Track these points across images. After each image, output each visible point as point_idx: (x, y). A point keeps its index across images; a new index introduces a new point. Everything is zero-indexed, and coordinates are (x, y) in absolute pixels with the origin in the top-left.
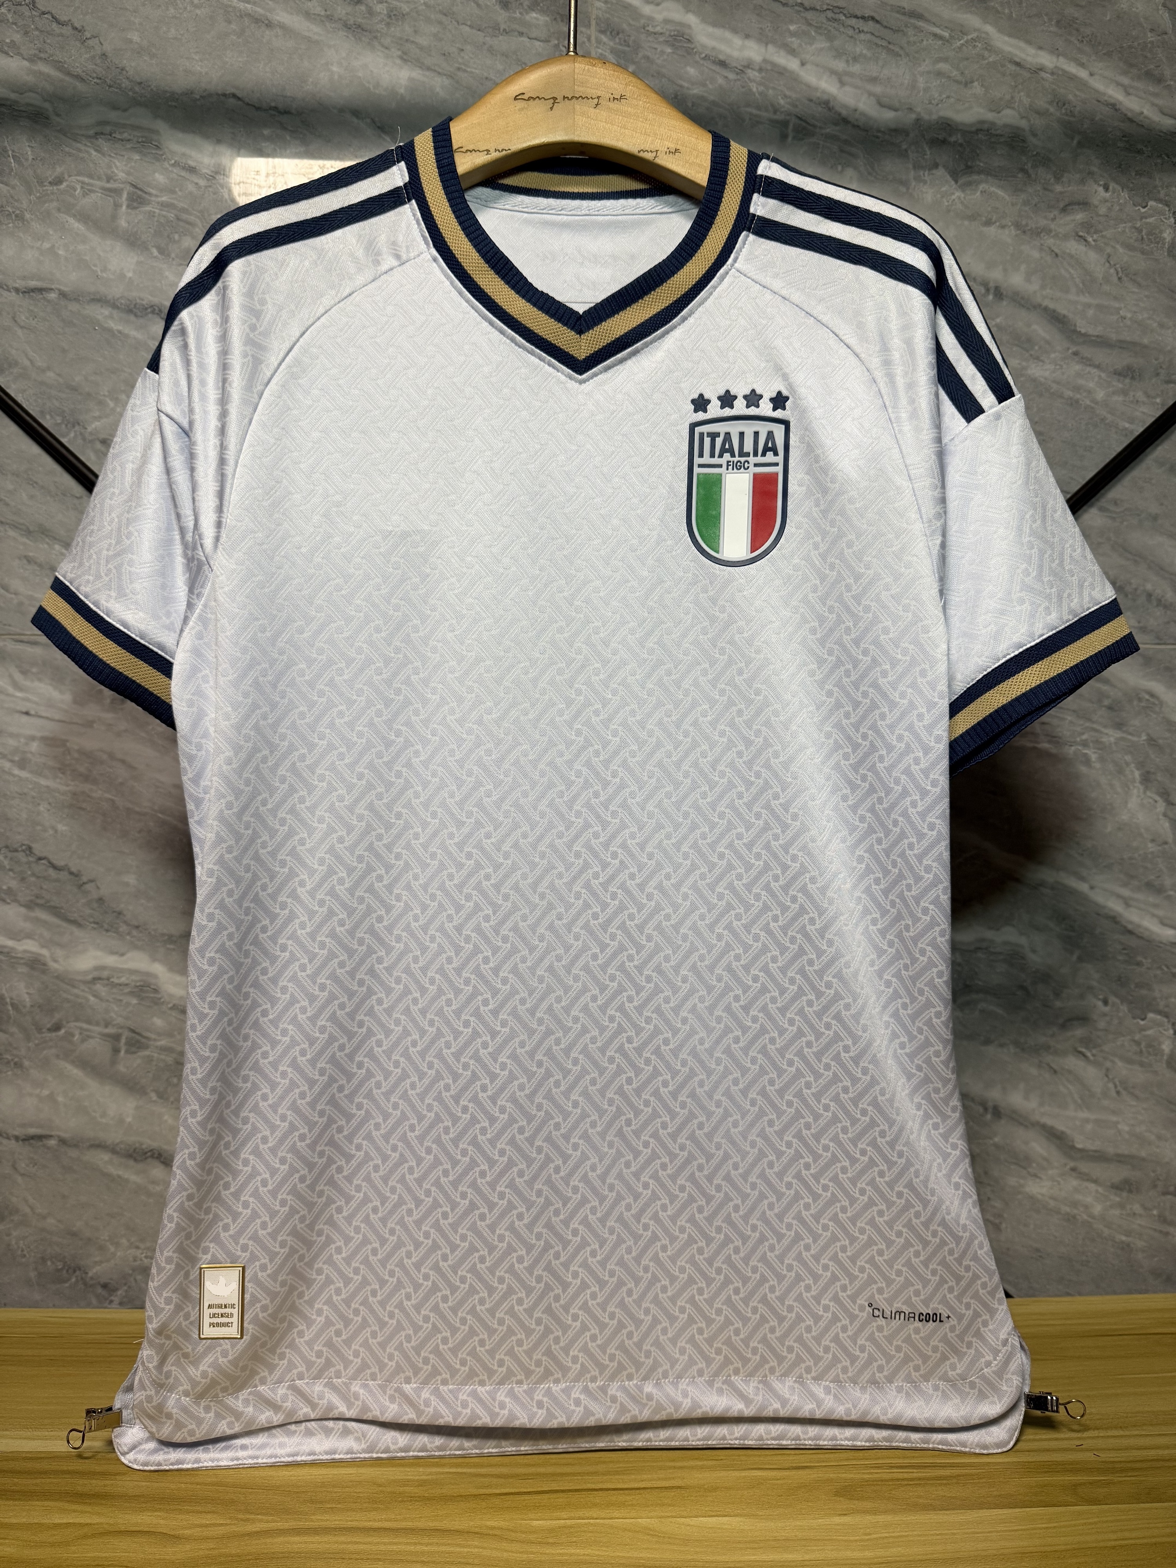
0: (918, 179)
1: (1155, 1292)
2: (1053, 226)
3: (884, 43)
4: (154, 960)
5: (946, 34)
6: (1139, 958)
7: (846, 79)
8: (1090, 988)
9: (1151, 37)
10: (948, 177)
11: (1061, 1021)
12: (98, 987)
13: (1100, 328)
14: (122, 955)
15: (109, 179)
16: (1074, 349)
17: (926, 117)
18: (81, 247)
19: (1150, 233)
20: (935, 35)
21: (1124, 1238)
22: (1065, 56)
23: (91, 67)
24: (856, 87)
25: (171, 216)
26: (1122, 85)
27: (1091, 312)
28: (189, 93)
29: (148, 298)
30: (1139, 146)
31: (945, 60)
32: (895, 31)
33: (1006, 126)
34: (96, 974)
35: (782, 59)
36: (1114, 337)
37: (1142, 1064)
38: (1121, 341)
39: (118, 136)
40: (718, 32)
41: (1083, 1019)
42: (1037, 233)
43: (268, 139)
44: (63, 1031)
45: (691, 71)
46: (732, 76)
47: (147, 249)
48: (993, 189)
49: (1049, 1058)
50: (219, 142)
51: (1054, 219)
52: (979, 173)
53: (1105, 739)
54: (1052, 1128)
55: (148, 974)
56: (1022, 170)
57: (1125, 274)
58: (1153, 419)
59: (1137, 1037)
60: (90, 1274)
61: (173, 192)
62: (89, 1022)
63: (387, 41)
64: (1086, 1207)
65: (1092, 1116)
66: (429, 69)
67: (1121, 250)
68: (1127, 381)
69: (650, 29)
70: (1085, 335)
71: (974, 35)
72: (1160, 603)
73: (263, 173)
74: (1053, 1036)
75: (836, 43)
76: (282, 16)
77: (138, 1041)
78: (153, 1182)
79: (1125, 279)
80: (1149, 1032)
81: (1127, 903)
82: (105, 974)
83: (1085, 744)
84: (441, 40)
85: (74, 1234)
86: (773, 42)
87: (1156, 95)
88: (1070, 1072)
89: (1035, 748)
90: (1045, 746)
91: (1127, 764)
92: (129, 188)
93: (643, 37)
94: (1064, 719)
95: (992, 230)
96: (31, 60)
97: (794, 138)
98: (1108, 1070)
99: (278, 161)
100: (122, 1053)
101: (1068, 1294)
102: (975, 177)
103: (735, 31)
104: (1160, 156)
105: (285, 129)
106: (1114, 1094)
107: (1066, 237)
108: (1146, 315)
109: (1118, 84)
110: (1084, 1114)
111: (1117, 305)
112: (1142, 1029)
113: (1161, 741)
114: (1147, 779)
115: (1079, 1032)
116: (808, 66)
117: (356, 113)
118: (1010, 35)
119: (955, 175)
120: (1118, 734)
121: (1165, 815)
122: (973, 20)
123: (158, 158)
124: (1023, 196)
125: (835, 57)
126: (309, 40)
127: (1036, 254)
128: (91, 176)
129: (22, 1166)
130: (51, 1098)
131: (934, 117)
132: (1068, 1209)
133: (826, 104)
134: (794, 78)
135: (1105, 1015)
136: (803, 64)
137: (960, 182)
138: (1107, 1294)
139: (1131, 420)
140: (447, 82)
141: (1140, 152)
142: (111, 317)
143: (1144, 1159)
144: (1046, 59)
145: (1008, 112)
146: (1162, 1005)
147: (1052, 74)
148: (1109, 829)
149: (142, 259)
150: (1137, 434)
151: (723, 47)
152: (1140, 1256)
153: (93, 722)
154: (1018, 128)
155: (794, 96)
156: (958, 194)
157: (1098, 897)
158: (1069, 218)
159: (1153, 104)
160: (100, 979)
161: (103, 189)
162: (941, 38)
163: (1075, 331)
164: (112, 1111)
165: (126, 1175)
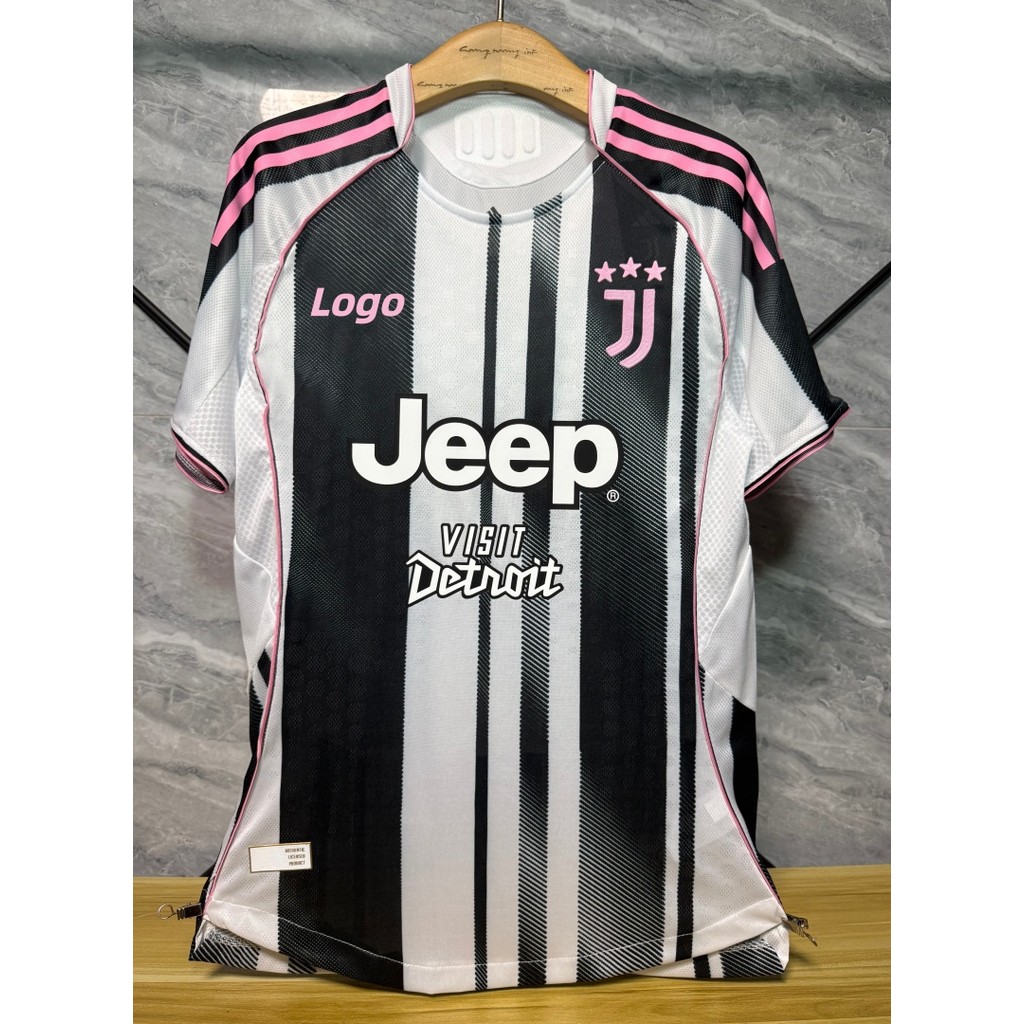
0: (717, 111)
1: (870, 863)
2: (807, 144)
3: (695, 18)
4: (193, 638)
5: (737, 13)
6: (862, 639)
7: (670, 42)
8: (829, 659)
9: (874, 18)
10: (737, 110)
11: (808, 681)
12: (155, 656)
13: (839, 214)
14: (171, 634)
15: (165, 103)
16: (821, 227)
17: (723, 69)
18: (146, 149)
19: (872, 150)
20: (729, 14)
21: (849, 827)
22: (817, 30)
23: (153, 25)
24: (676, 48)
25: (208, 129)
26: (854, 50)
27: (832, 203)
28: (220, 44)
29: (191, 184)
30: (866, 91)
31: (736, 30)
32: (703, 10)
33: (776, 76)
34: (153, 647)
35: (626, 28)
36: (848, 219)
37: (863, 710)
38: (853, 223)
39: (171, 72)
40: (583, 9)
41: (823, 679)
42: (797, 148)
43: (275, 77)
45: (565, 35)
46: (592, 39)
47: (191, 150)
48: (767, 118)
49: (800, 706)
50: (241, 78)
51: (808, 140)
52: (758, 107)
53: (840, 491)
54: (802, 753)
55: (189, 647)
56: (788, 106)
57: (856, 177)
58: (872, 276)
59: (860, 692)
60: (149, 852)
61: (209, 112)
62: (148, 680)
63: (357, 11)
64: (825, 806)
65: (829, 745)
66: (385, 30)
67: (853, 161)
68: (856, 249)
69: (536, 5)
70: (828, 218)
71: (756, 14)
72: (877, 398)
73: (271, 101)
74: (803, 691)
75: (663, 18)
77: (182, 694)
78: (193, 790)
79: (855, 180)
80: (868, 689)
81: (854, 601)
82: (160, 647)
83: (826, 494)
84: (394, 10)
86: (620, 16)
87: (877, 57)
88: (814, 715)
89: (792, 497)
90: (800, 495)
91: (855, 508)
92: (179, 109)
93: (532, 11)
94: (812, 477)
95: (766, 147)
97: (634, 81)
98: (840, 714)
99: (281, 91)
100: (171, 701)
101: (812, 865)
102: (755, 110)
103: (594, 8)
104: (879, 98)
105: (286, 70)
106: (843, 729)
107: (816, 152)
108: (869, 205)
109: (852, 49)
110: (823, 744)
111: (850, 198)
112: (863, 686)
113: (877, 493)
114: (867, 518)
115: (821, 688)
116: (644, 33)
117: (335, 59)
118: (780, 15)
119: (742, 108)
120: (849, 488)
121: (879, 542)
122: (755, 4)
123: (199, 89)
124: (788, 123)
125: (662, 27)
126: (303, 9)
127: (796, 163)
128: (153, 101)
131: (729, 69)
132: (812, 808)
133: (656, 59)
134: (635, 41)
135: (838, 677)
136: (640, 31)
137: (746, 113)
138: (838, 864)
139: (859, 276)
140: (397, 39)
141: (866, 95)
142: (166, 197)
143: (862, 774)
144: (804, 32)
145: (778, 66)
146: (876, 670)
147: (808, 41)
148: (842, 552)
149: (187, 157)
150: (862, 285)
151: (586, 19)
152: (860, 839)
153: (152, 475)
154: (785, 78)
155: (634, 53)
156: (744, 121)
157: (834, 598)
158: (819, 139)
159: (875, 63)
160: (156, 650)
161: (160, 109)
162: (734, 15)
163: (822, 216)
164: (164, 741)
165: (173, 785)
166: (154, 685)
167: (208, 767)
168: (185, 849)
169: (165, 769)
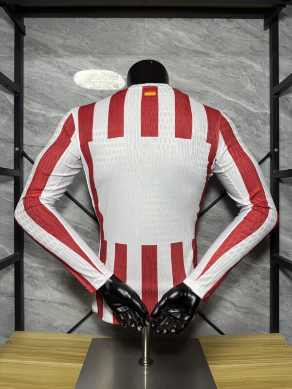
8: (240, 276)
9: (252, 95)
11: (234, 282)
19: (252, 132)
21: (246, 323)
22: (236, 98)
32: (203, 95)
37: (250, 290)
41: (238, 281)
44: (49, 282)
49: (232, 289)
54: (232, 302)
59: (249, 285)
60: (54, 326)
64: (239, 317)
65: (240, 300)
67: (246, 136)
71: (218, 95)
74: (232, 284)
76: (88, 96)
77: (62, 284)
78: (65, 309)
85: (51, 318)
87: (253, 106)
88: (235, 291)
96: (43, 104)
98: (243, 291)
100: (60, 286)
109: (246, 104)
110: (238, 299)
112: (250, 283)
115: (237, 284)
118: (225, 95)
122: (218, 92)
129: (42, 306)
130: (47, 294)
132: (235, 317)
135: (242, 281)
143: (250, 308)
144: (232, 99)
146: (253, 279)
147: (233, 102)
152: (249, 326)
162: (212, 96)
164: (58, 296)
165: (60, 307)
166: (55, 281)
167: (69, 303)
168: (63, 325)
169: (58, 303)
